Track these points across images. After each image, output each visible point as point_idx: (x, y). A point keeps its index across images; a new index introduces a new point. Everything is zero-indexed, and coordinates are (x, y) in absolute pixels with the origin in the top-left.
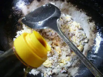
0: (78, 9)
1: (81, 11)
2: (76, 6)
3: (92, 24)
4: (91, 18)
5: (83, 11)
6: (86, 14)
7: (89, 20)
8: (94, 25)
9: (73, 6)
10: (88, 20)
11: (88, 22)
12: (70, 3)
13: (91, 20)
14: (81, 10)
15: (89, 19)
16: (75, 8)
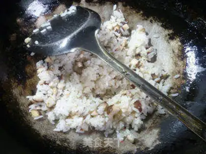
0: (146, 17)
1: (151, 21)
2: (141, 12)
3: (176, 44)
4: (171, 31)
5: (155, 21)
6: (162, 26)
7: (168, 37)
8: (180, 44)
9: (134, 12)
10: (166, 36)
11: (168, 41)
12: (128, 7)
13: (171, 35)
14: (151, 18)
15: (169, 35)
16: (139, 17)
